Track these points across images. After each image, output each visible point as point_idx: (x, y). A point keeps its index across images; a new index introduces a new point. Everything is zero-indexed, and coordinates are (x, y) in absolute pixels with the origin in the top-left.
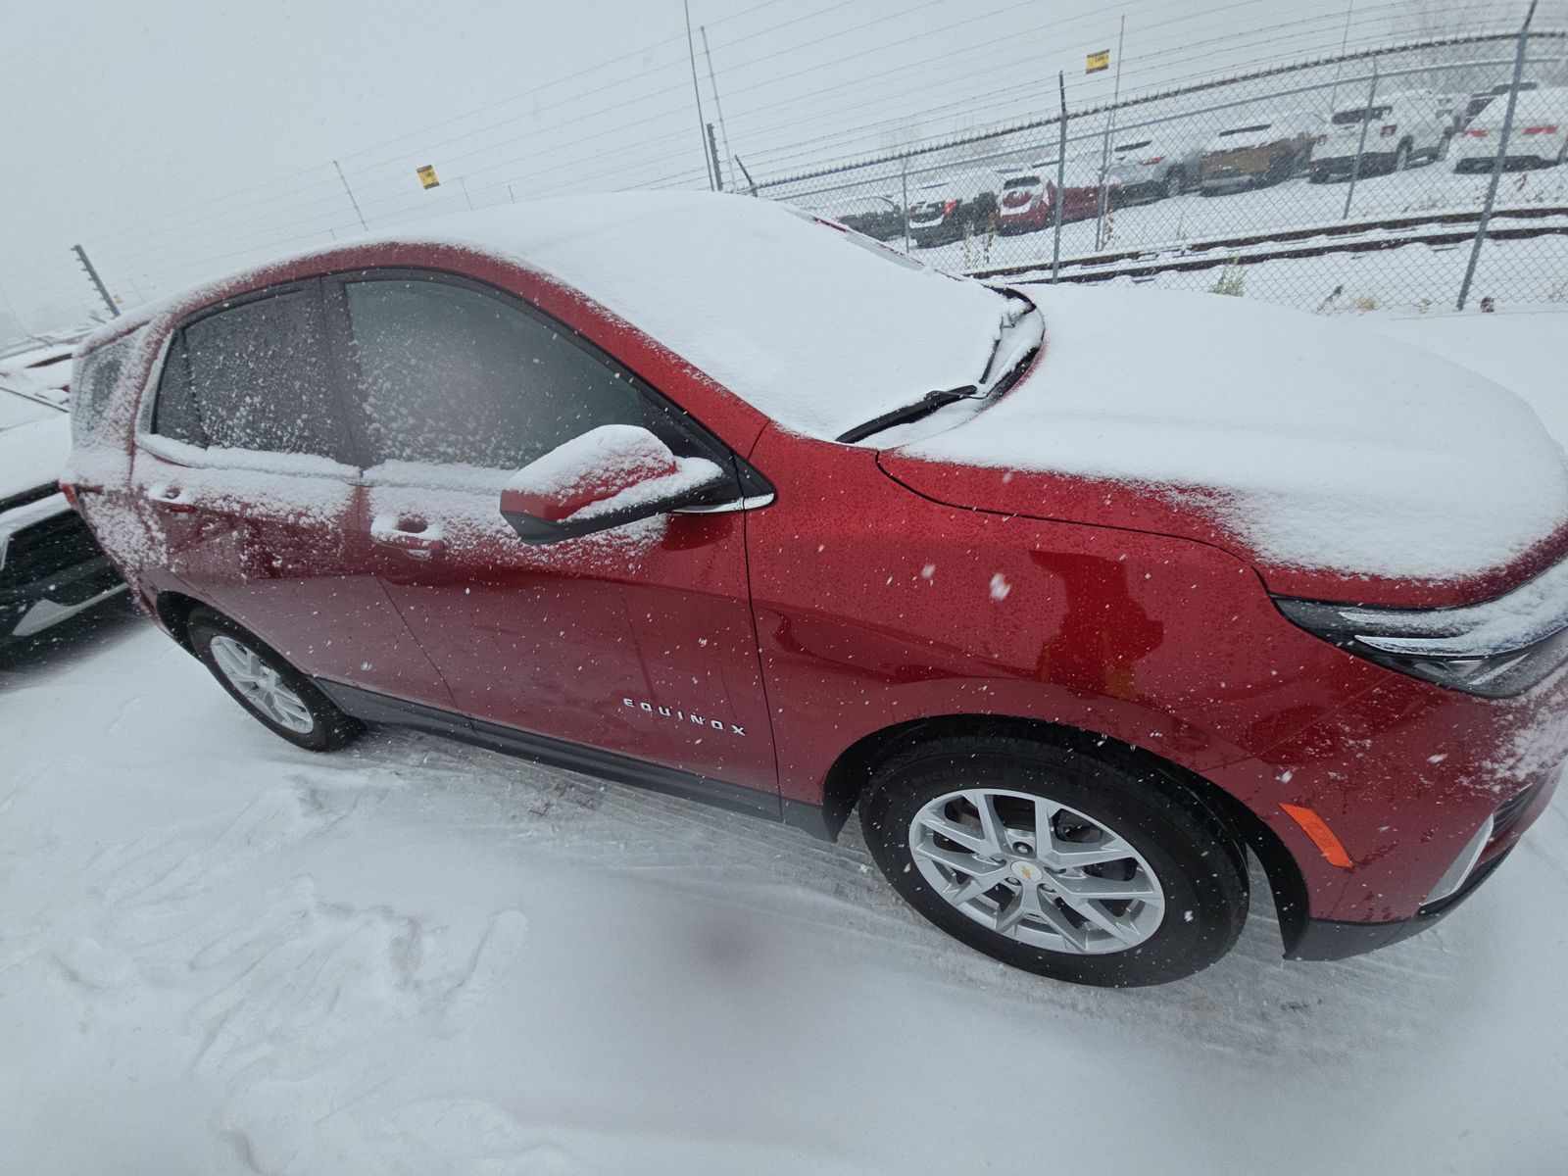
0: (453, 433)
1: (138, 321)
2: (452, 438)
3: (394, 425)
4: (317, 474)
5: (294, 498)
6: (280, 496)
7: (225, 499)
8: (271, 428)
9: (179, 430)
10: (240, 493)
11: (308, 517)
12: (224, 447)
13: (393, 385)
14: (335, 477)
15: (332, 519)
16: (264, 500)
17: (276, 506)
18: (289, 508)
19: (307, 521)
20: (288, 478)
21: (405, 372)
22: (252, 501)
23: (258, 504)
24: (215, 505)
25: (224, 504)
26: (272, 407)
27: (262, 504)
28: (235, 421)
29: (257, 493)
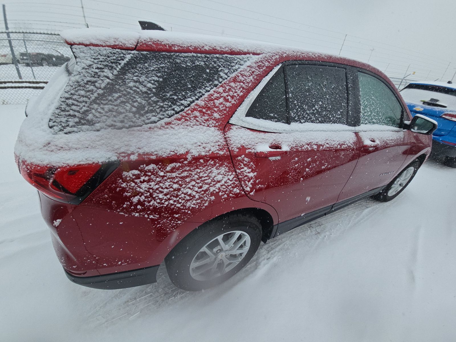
0: (377, 116)
1: (246, 50)
2: (376, 117)
3: (365, 114)
4: (343, 130)
5: (340, 139)
6: (335, 139)
7: (308, 145)
8: (327, 114)
9: (272, 115)
10: (317, 141)
11: (345, 145)
12: (301, 122)
13: (368, 103)
14: (349, 131)
15: (353, 144)
16: (328, 142)
17: (333, 143)
18: (338, 143)
19: (345, 146)
20: (334, 133)
21: (371, 100)
22: (323, 143)
23: (325, 144)
24: (303, 148)
25: (309, 147)
26: (330, 106)
27: (327, 144)
28: (311, 111)
29: (325, 140)
